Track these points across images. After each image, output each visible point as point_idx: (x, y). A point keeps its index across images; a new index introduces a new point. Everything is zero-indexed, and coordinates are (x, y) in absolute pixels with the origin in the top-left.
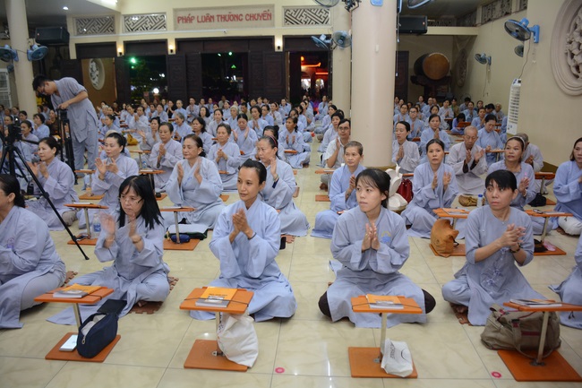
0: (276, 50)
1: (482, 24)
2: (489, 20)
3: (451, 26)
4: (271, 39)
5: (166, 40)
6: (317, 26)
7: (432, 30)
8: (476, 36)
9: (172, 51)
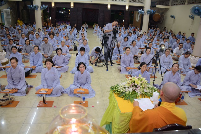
0: (108, 9)
1: (171, 5)
2: (175, 5)
3: (164, 5)
4: (106, 5)
5: (70, 3)
6: (121, 2)
7: (158, 6)
8: (169, 9)
9: (72, 7)
